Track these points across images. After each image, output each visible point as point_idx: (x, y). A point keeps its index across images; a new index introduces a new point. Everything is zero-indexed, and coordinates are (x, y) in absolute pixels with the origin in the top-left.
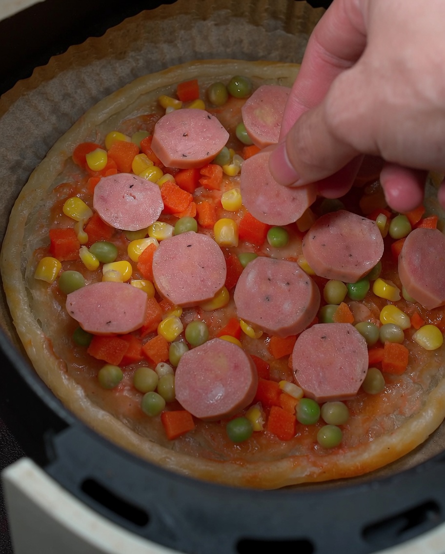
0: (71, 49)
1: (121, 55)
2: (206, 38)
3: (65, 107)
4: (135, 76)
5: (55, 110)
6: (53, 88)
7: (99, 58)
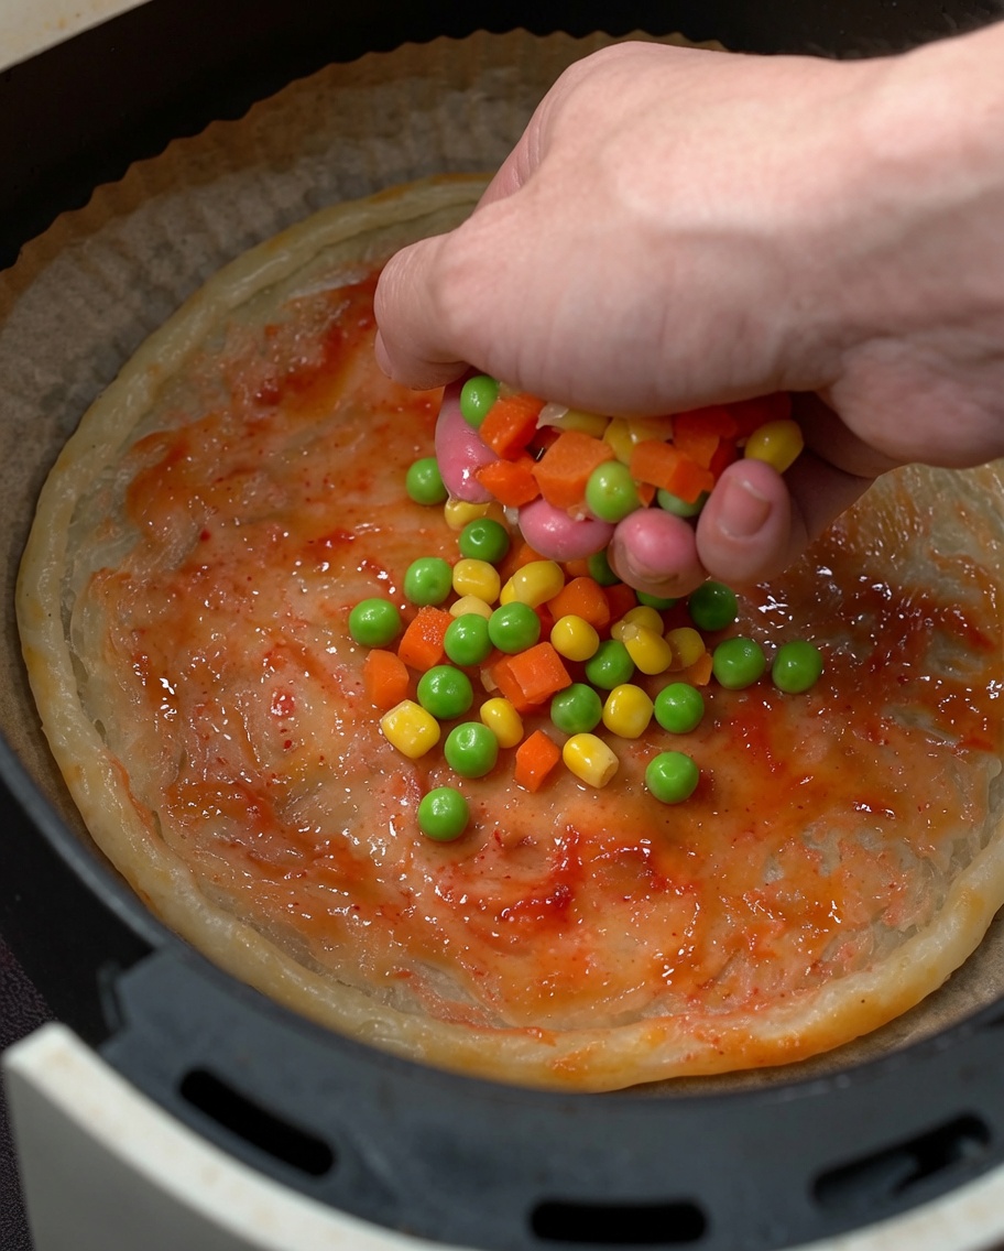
0: (175, 149)
1: (281, 163)
2: (465, 128)
3: (162, 272)
4: (312, 204)
5: (139, 278)
6: (133, 230)
7: (235, 169)
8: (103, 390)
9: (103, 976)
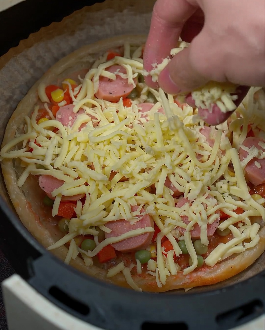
0: (42, 29)
1: (72, 33)
6: (31, 52)
8: (23, 97)
9: (29, 261)
